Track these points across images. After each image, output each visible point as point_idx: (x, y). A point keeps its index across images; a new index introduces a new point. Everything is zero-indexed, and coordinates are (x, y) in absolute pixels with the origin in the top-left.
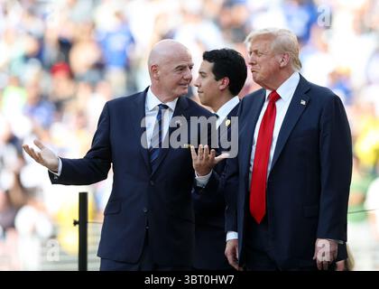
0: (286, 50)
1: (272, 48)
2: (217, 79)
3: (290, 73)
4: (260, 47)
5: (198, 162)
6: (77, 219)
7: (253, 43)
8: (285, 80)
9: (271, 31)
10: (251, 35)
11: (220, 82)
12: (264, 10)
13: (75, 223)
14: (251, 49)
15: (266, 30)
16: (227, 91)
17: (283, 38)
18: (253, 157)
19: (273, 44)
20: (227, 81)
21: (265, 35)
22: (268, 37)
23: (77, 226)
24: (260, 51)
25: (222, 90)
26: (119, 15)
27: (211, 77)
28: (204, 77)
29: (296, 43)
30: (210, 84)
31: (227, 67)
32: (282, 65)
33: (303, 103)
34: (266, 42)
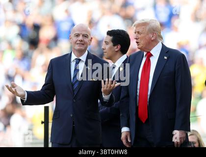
0: (154, 31)
1: (147, 30)
2: (114, 46)
3: (157, 42)
4: (140, 30)
5: (105, 88)
6: (43, 121)
7: (136, 27)
8: (155, 46)
9: (146, 21)
10: (136, 23)
11: (116, 47)
12: (143, 9)
13: (42, 123)
14: (135, 30)
15: (143, 20)
16: (120, 52)
17: (152, 25)
18: (139, 87)
19: (148, 28)
20: (119, 46)
21: (143, 23)
22: (145, 24)
23: (43, 124)
24: (140, 32)
25: (117, 51)
26: (67, 11)
27: (111, 44)
28: (107, 44)
29: (160, 27)
30: (110, 48)
31: (120, 39)
32: (153, 39)
33: (166, 58)
34: (143, 27)
